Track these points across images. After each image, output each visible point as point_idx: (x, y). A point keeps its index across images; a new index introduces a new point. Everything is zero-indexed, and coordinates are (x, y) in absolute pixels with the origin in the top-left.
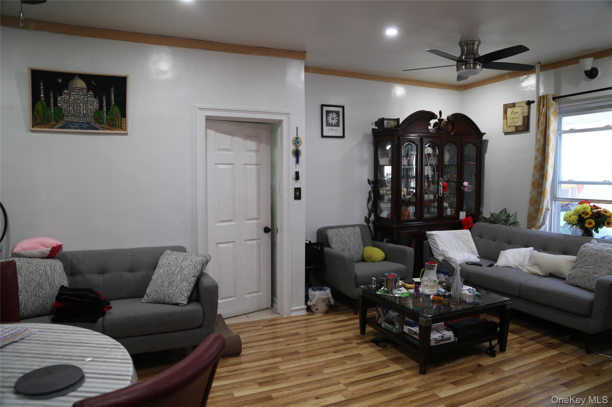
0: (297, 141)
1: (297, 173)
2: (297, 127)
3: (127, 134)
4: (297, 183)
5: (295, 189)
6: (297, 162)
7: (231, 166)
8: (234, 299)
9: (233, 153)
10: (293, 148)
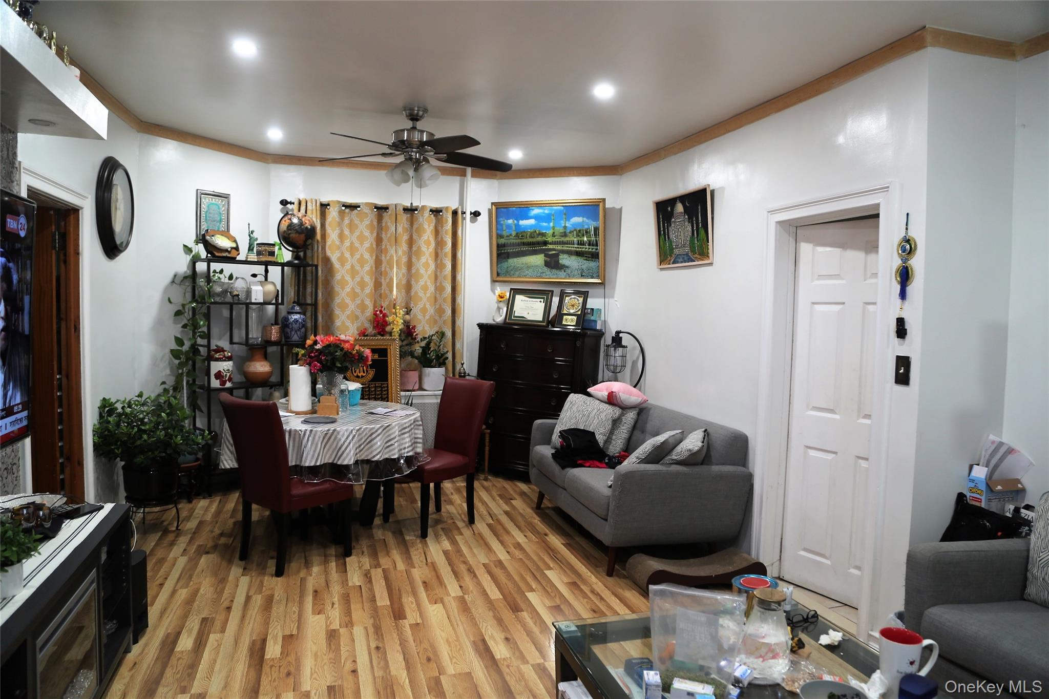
0: (908, 247)
1: (900, 322)
2: (908, 214)
3: (711, 264)
4: (902, 345)
5: (899, 358)
6: (903, 295)
7: (840, 307)
8: (828, 562)
9: (844, 282)
10: (897, 262)
